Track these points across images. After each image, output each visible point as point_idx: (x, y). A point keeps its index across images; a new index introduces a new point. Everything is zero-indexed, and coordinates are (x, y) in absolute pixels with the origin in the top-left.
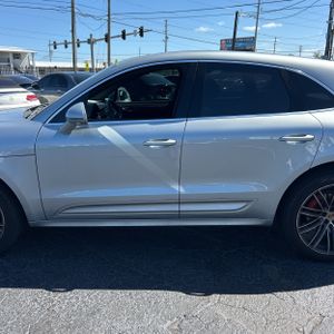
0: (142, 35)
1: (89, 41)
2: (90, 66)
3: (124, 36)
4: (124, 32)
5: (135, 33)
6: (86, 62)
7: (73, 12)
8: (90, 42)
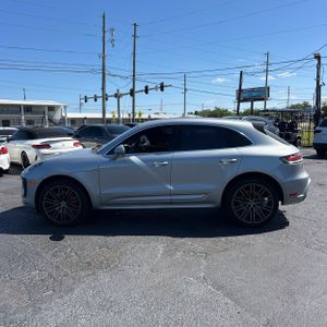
0: (162, 90)
1: (116, 96)
2: (117, 116)
3: (146, 91)
4: (146, 87)
5: (156, 88)
6: (113, 113)
7: (104, 74)
8: (118, 96)
